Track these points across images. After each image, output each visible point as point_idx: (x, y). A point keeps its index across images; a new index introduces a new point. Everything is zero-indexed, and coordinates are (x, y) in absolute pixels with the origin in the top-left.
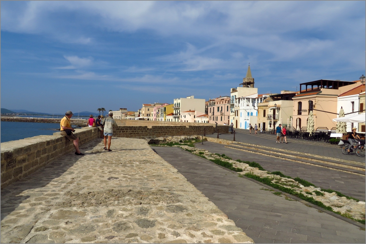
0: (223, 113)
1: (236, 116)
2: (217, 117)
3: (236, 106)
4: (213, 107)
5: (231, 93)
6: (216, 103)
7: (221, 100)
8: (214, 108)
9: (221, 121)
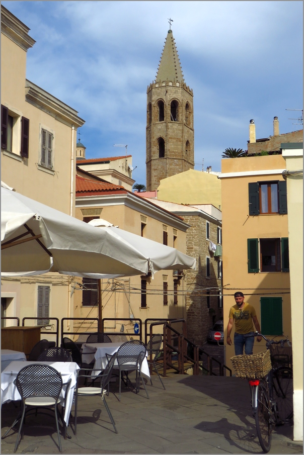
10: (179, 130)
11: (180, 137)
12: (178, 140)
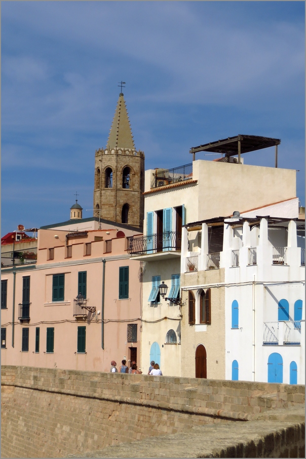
0: (92, 310)
1: (192, 321)
2: (50, 332)
3: (192, 268)
4: (20, 276)
5: (150, 194)
6: (42, 256)
7: (68, 237)
8: (26, 280)
9: (81, 356)
10: (112, 196)
11: (112, 203)
12: (111, 205)
